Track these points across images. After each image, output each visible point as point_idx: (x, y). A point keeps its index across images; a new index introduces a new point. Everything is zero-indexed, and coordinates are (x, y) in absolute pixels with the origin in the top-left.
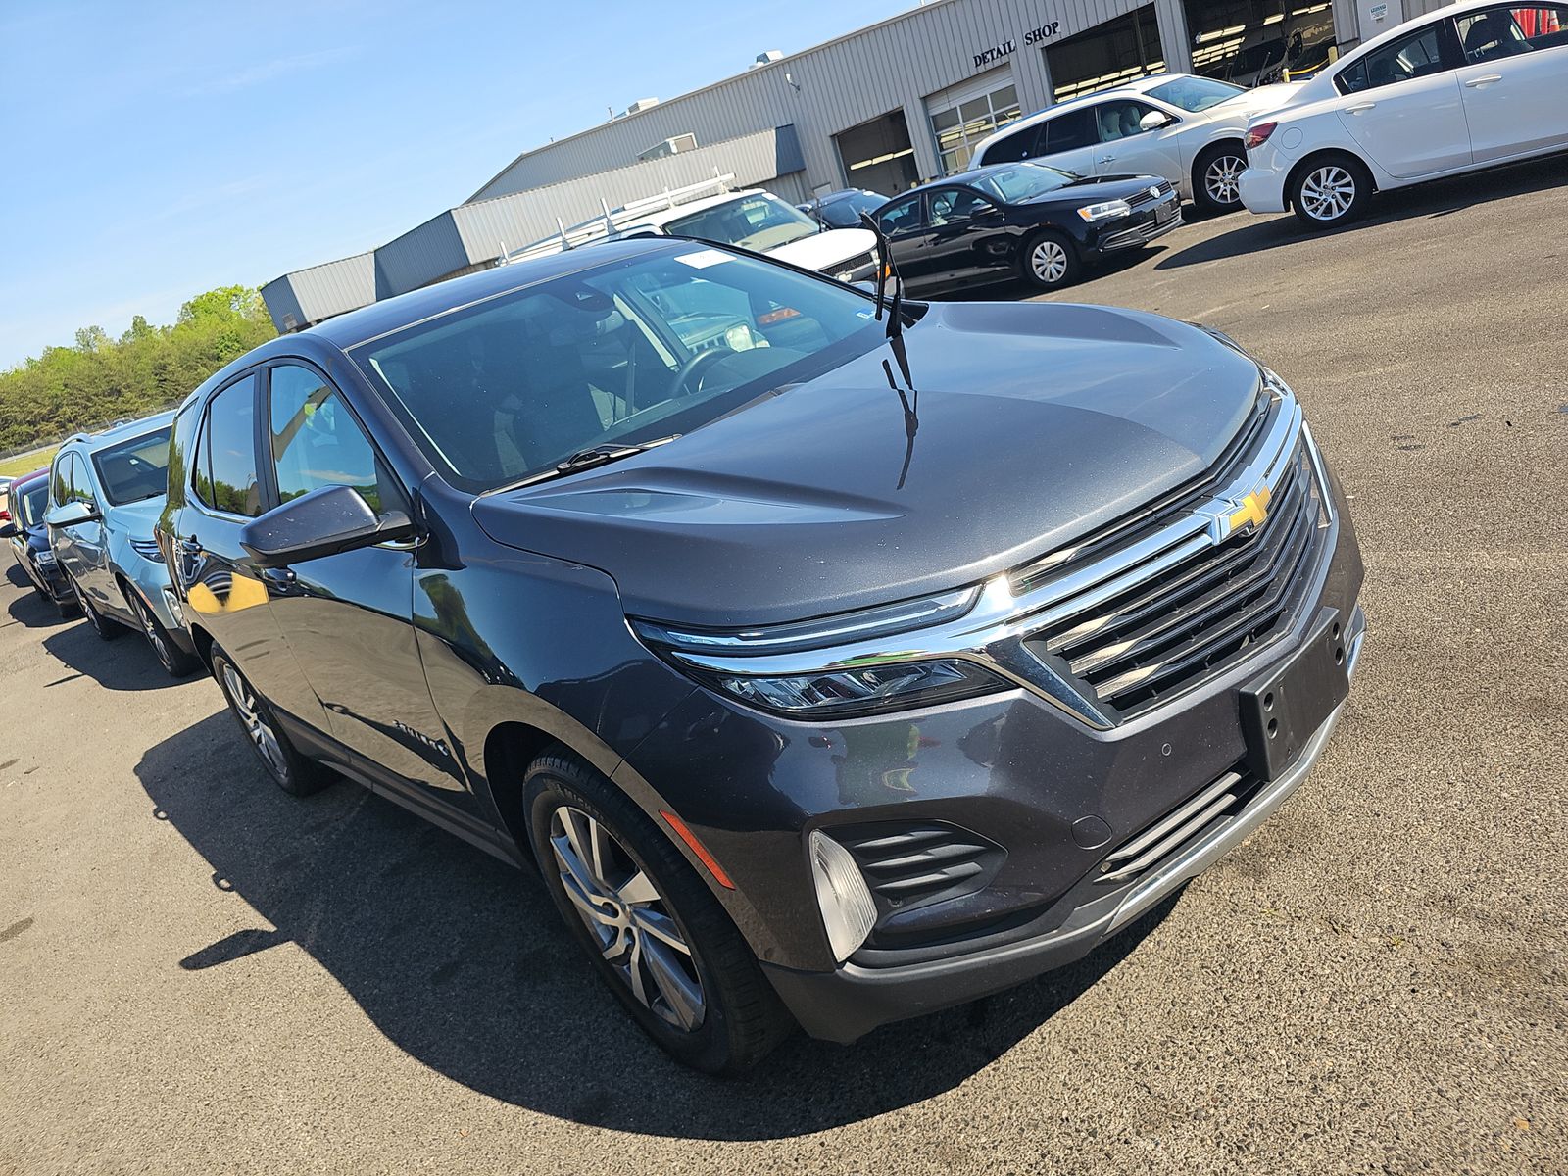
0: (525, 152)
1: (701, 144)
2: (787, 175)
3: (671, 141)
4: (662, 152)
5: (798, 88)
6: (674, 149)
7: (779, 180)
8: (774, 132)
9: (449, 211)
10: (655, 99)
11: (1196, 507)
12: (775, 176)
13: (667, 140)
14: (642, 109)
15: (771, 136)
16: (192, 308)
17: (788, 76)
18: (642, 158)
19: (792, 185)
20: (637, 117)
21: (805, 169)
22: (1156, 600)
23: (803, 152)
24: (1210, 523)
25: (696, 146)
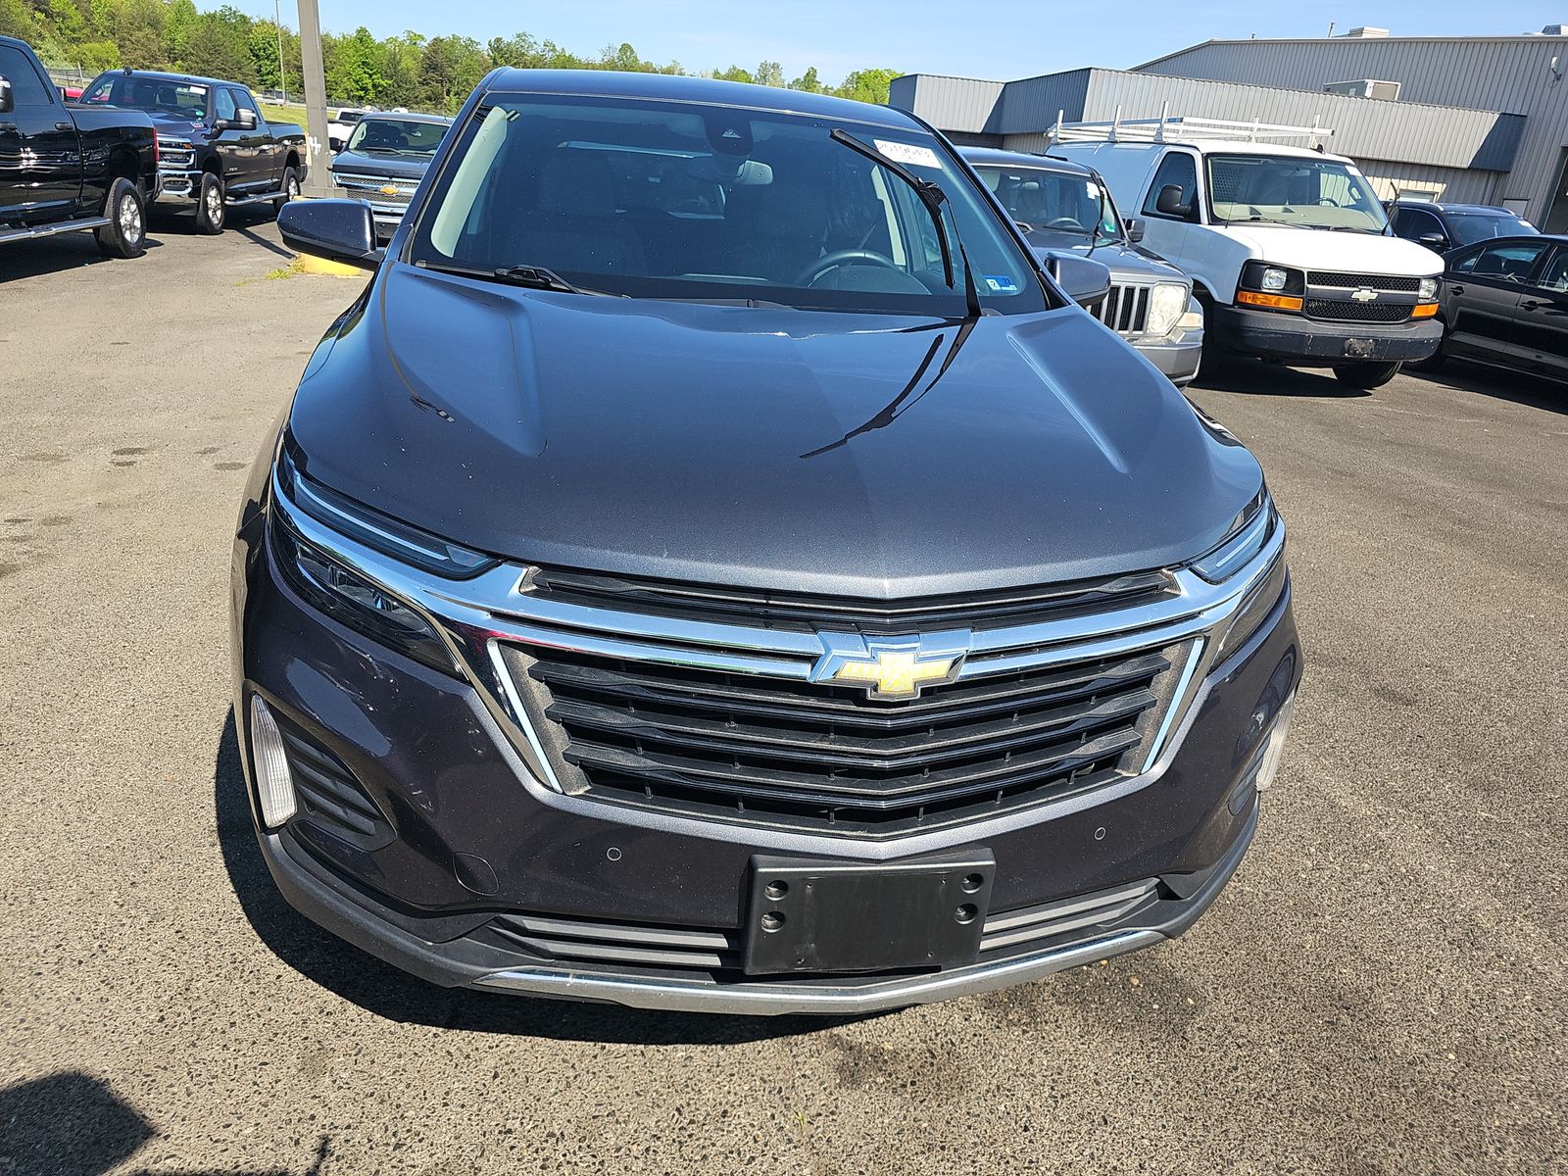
0: (1216, 39)
1: (1402, 99)
2: (1483, 171)
3: (1371, 83)
4: (1353, 91)
5: (1558, 78)
6: (1368, 93)
7: (1468, 175)
8: (1497, 116)
9: (1090, 69)
10: (1387, 31)
11: (824, 629)
12: (1466, 165)
13: (1367, 81)
14: (1365, 36)
15: (1487, 121)
16: (858, 79)
17: (1555, 59)
18: (1328, 90)
19: (1481, 185)
20: (1355, 43)
21: (1509, 172)
22: (701, 696)
23: (1518, 154)
24: (820, 655)
25: (1396, 99)
